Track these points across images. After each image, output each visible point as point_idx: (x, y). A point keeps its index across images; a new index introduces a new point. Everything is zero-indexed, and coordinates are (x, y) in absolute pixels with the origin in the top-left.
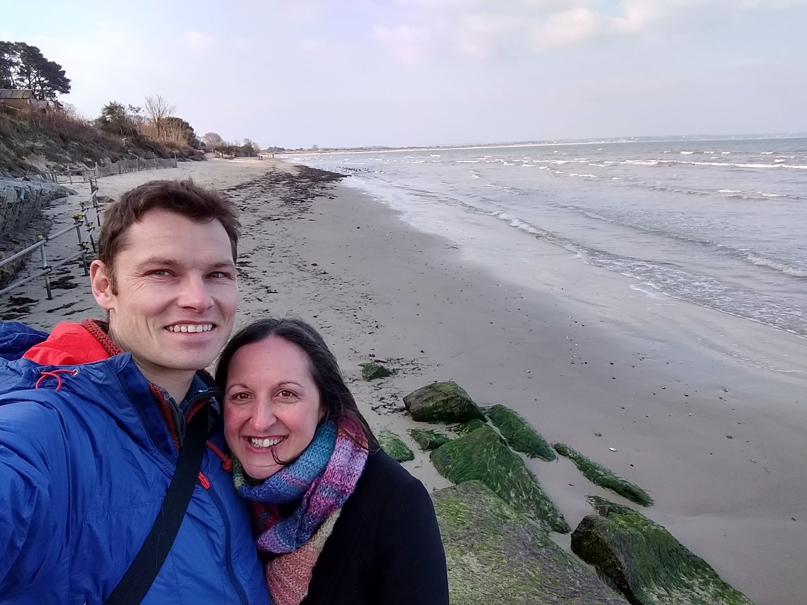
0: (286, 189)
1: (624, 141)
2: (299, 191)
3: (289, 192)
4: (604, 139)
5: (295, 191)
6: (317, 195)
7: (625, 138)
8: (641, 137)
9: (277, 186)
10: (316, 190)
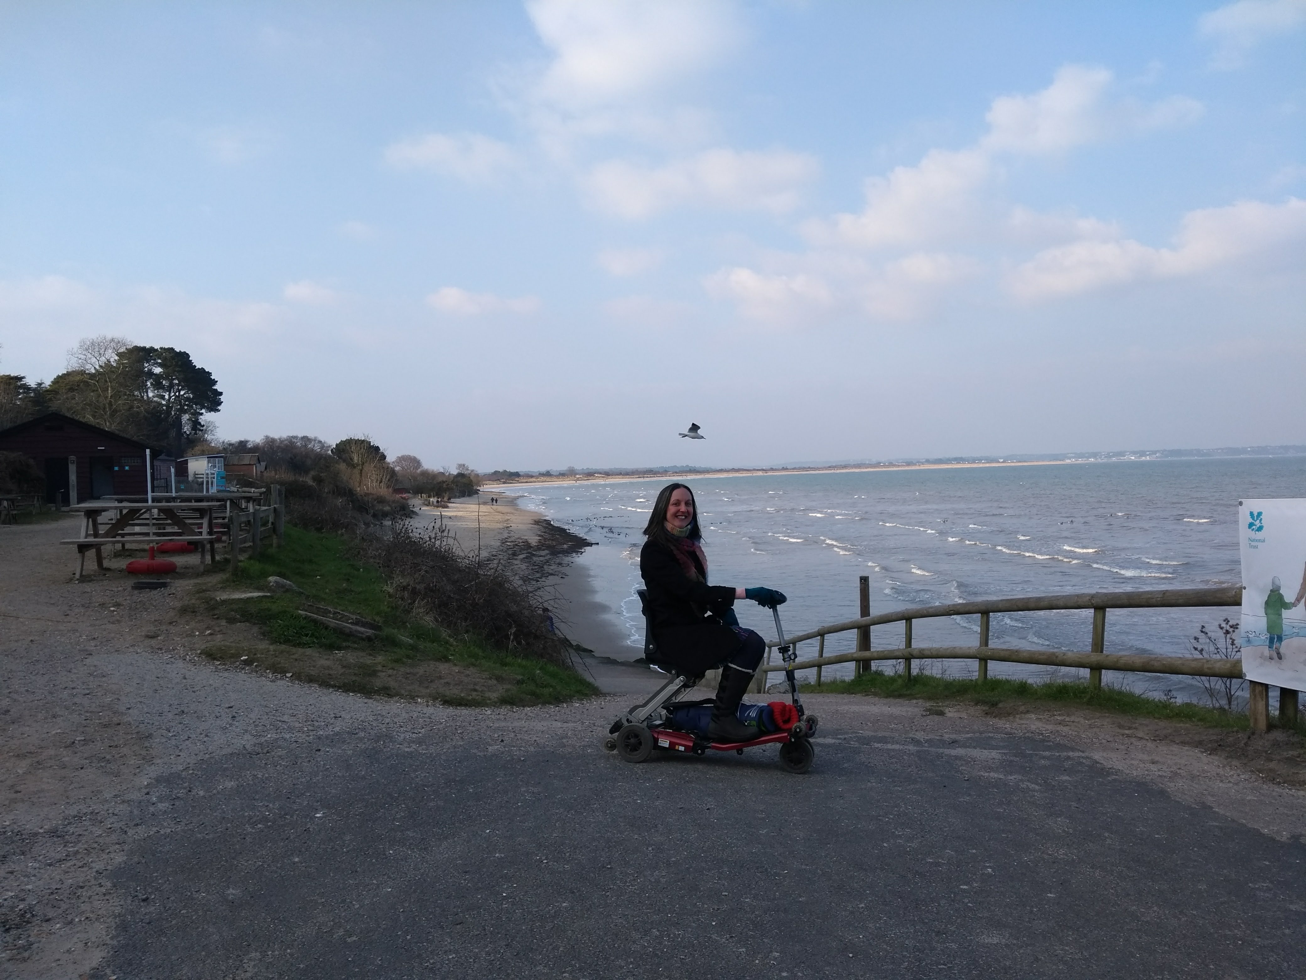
0: (524, 566)
1: (1133, 458)
2: (536, 569)
3: (526, 570)
4: (1095, 455)
5: (532, 569)
6: (552, 574)
7: (1134, 453)
8: (1165, 450)
9: (515, 562)
10: (552, 568)
